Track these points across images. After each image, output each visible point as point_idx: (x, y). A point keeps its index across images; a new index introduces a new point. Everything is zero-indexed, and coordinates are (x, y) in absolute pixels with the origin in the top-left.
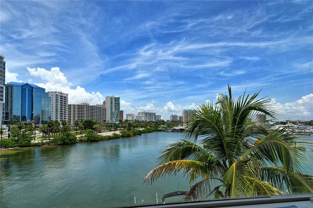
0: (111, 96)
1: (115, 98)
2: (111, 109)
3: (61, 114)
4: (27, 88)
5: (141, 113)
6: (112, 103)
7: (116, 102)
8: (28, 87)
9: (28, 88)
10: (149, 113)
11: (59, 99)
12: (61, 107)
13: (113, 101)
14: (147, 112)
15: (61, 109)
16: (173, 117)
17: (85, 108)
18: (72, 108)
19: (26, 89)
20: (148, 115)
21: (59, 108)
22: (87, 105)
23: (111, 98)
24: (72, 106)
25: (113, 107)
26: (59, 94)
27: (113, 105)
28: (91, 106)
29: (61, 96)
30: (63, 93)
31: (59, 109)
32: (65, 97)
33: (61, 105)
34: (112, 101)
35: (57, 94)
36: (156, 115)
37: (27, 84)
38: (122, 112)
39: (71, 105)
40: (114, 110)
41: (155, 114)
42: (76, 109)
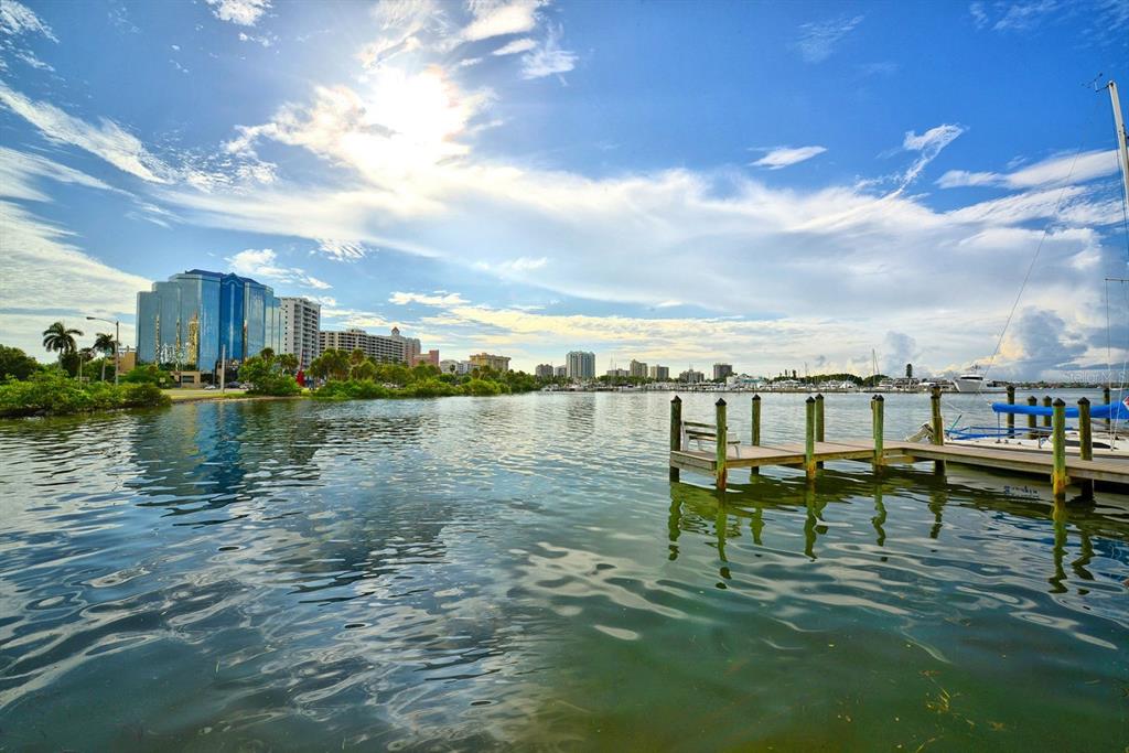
3: (306, 351)
4: (233, 286)
8: (233, 283)
9: (236, 285)
11: (302, 316)
12: (306, 335)
15: (306, 341)
17: (357, 341)
18: (327, 339)
19: (229, 287)
21: (301, 337)
24: (327, 336)
26: (303, 305)
28: (370, 337)
29: (306, 309)
30: (311, 302)
31: (301, 340)
32: (313, 313)
33: (306, 330)
35: (298, 302)
37: (233, 277)
38: (434, 354)
42: (337, 343)
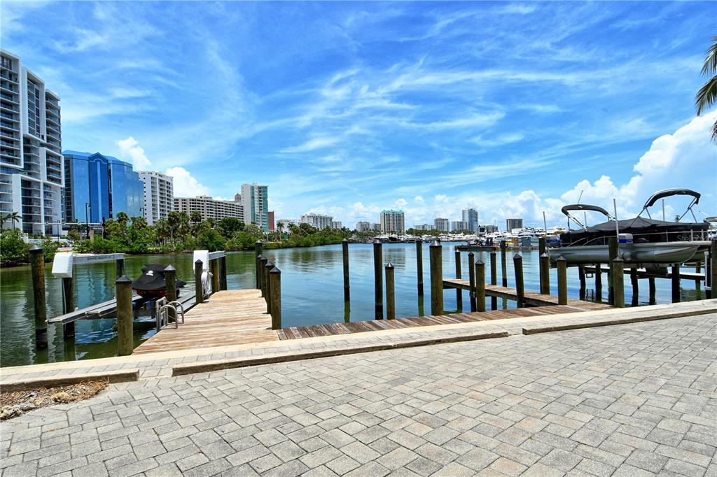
0: (251, 184)
1: (260, 188)
2: (253, 208)
3: (163, 215)
4: (98, 163)
5: (306, 217)
6: (253, 197)
7: (260, 195)
8: (99, 161)
9: (101, 162)
10: (321, 218)
11: (158, 186)
12: (162, 202)
13: (256, 194)
14: (317, 215)
15: (163, 206)
16: (362, 225)
17: (205, 205)
18: (180, 205)
19: (96, 164)
20: (319, 220)
21: (158, 203)
22: (209, 199)
23: (252, 188)
24: (180, 202)
25: (257, 205)
26: (158, 177)
27: (256, 200)
28: (216, 202)
29: (161, 181)
30: (164, 176)
31: (158, 206)
32: (167, 183)
33: (162, 198)
34: (253, 193)
35: (154, 175)
36: (333, 220)
37: (98, 156)
38: (271, 215)
39: (177, 200)
40: (257, 210)
41: (331, 219)
42: (188, 208)
